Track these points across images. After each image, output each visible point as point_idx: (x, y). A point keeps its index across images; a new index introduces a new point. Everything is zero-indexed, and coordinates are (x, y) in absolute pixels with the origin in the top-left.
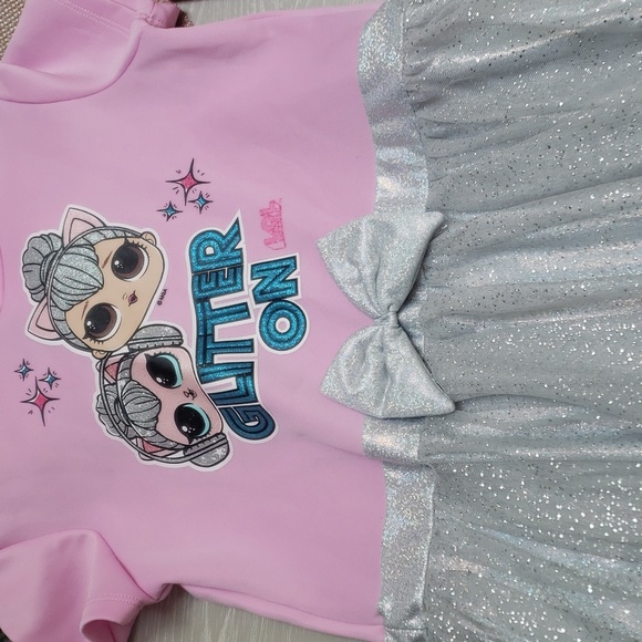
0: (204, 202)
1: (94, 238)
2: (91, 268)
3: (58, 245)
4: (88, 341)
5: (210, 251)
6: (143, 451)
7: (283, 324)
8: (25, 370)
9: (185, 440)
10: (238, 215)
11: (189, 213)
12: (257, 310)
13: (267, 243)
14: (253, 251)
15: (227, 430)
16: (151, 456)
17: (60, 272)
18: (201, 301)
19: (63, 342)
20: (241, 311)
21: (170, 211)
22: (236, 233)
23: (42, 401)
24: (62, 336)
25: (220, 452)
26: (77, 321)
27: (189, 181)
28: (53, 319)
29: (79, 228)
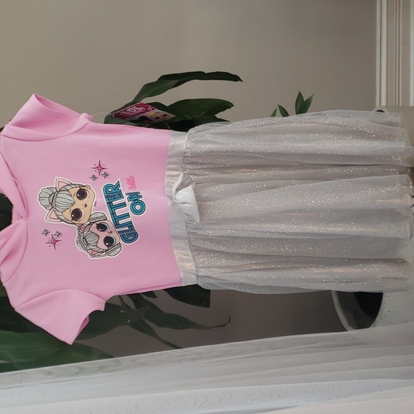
0: (106, 175)
1: (68, 188)
2: (69, 198)
3: (55, 190)
4: (73, 221)
5: (110, 190)
6: (91, 254)
7: (138, 207)
8: (46, 233)
9: (106, 248)
10: (119, 179)
11: (101, 179)
12: (129, 204)
13: (130, 188)
14: (125, 190)
15: (121, 242)
16: (94, 256)
17: (58, 200)
18: (110, 203)
19: (63, 222)
20: (124, 205)
21: (94, 178)
22: (118, 185)
23: (55, 242)
24: (62, 221)
25: (118, 250)
26: (68, 215)
27: (100, 168)
28: (57, 215)
29: (62, 185)
